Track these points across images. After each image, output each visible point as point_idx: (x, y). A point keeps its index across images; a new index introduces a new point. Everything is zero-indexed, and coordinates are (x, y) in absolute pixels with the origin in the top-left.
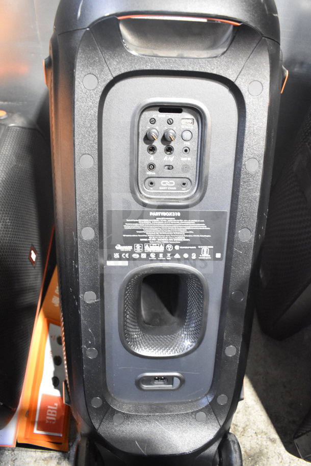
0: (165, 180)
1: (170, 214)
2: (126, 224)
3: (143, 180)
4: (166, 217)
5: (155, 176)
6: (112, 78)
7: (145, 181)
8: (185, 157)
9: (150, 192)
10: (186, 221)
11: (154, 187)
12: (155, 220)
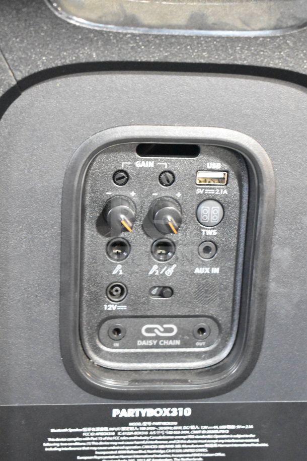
0: (152, 323)
1: (165, 412)
2: (50, 439)
3: (95, 322)
4: (154, 419)
5: (125, 314)
6: (14, 83)
7: (100, 325)
8: (204, 265)
9: (111, 354)
10: (206, 427)
11: (123, 340)
12: (127, 429)
